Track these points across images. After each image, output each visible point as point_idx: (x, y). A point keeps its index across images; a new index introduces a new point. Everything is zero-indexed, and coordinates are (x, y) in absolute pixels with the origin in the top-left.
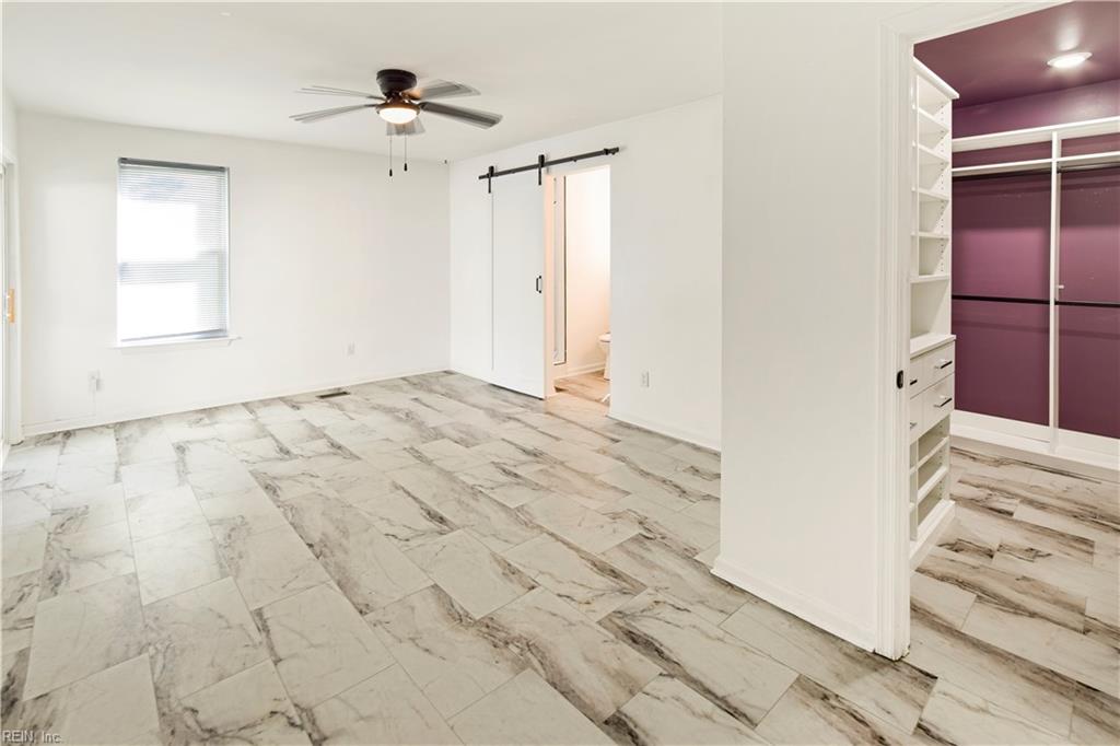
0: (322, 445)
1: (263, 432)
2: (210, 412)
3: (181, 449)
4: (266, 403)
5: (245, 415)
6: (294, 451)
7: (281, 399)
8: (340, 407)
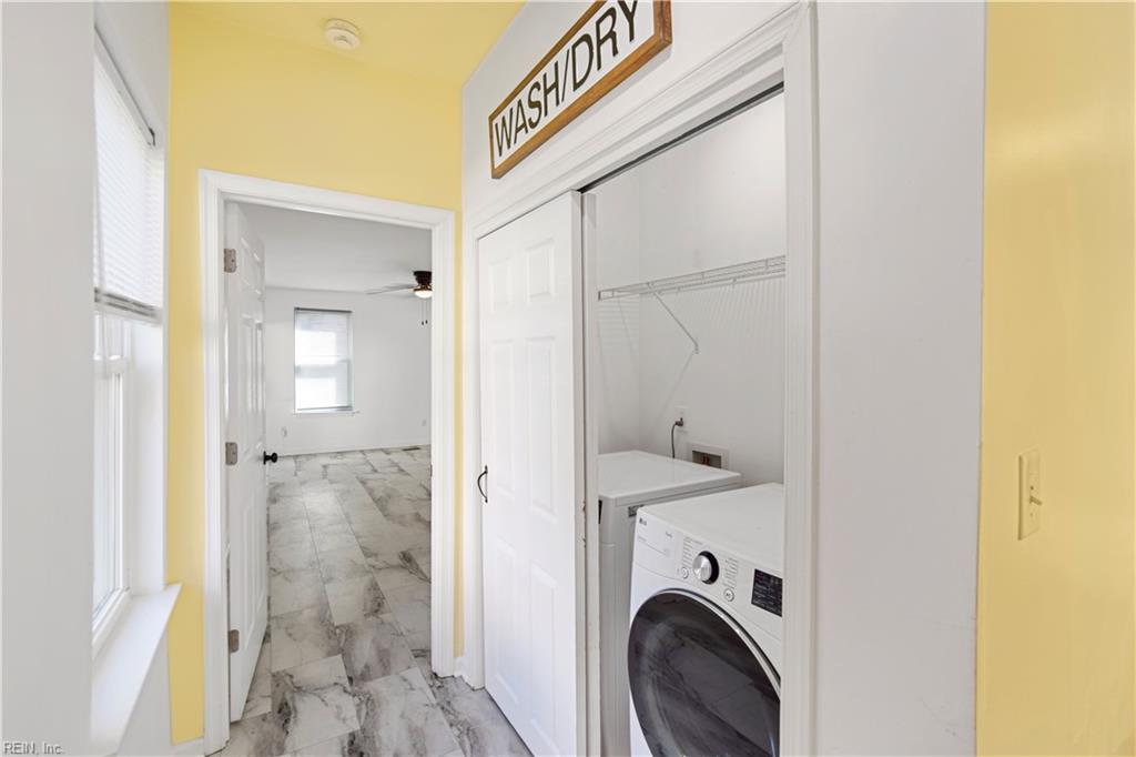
0: (395, 469)
1: (368, 463)
2: (342, 453)
3: (325, 467)
4: (372, 451)
5: (361, 455)
6: (379, 470)
7: (382, 450)
8: (412, 455)
